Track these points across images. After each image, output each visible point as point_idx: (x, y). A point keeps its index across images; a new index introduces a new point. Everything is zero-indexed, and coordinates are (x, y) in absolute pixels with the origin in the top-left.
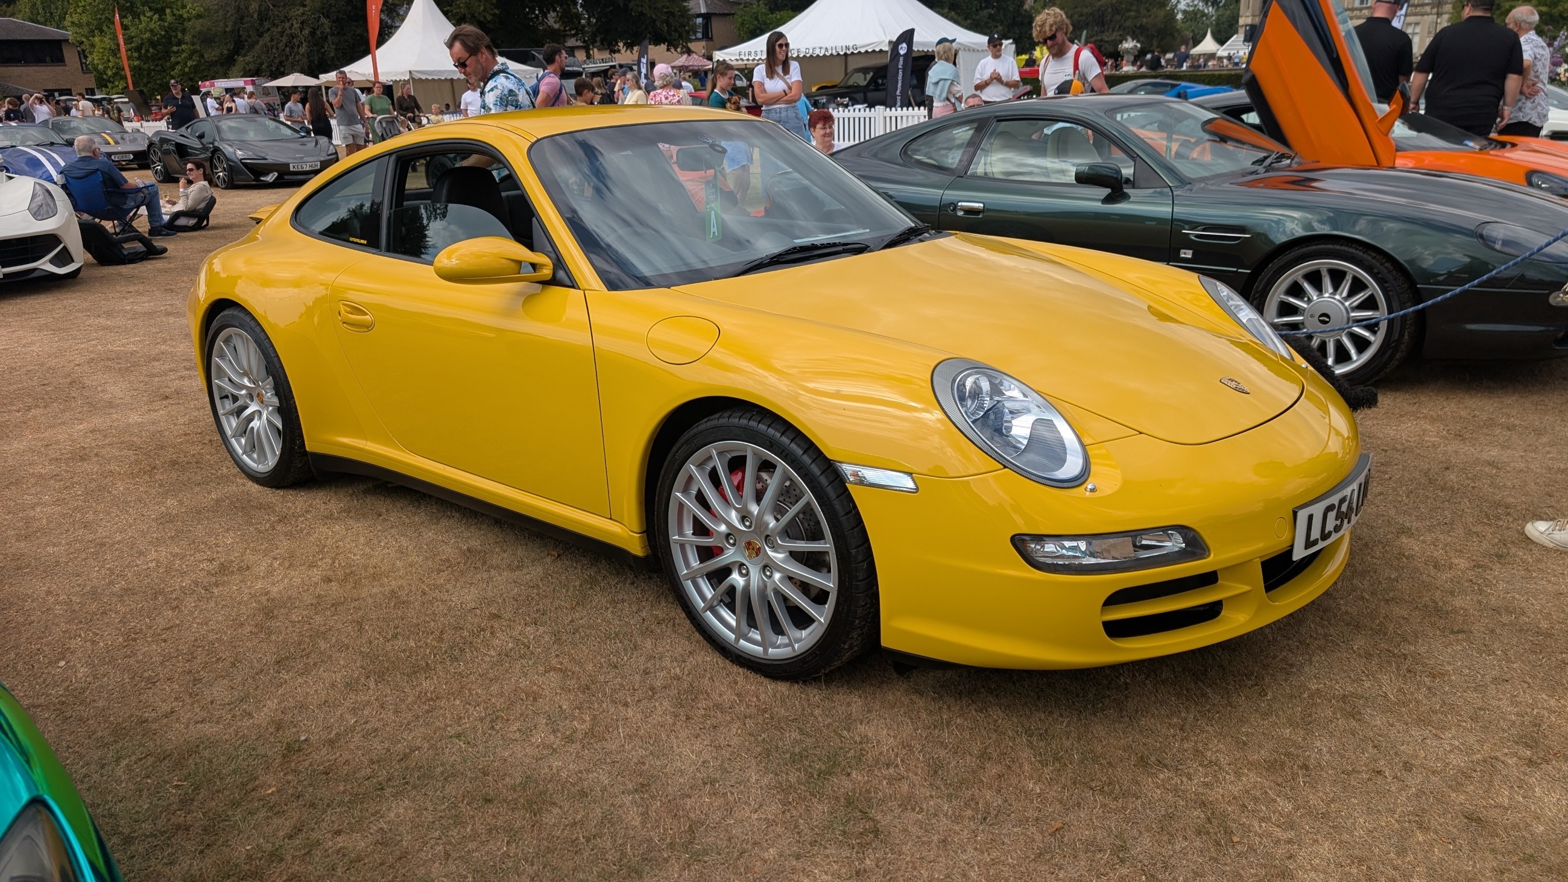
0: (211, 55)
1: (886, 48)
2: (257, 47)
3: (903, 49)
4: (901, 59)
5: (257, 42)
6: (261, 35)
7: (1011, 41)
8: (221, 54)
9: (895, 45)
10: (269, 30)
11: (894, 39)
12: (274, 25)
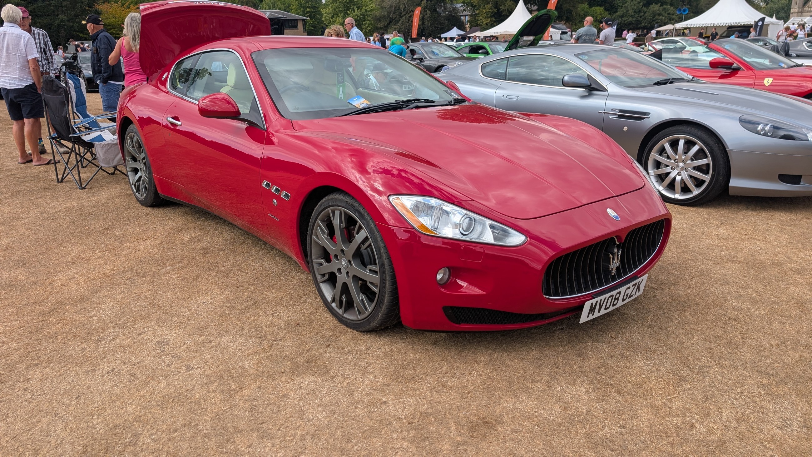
0: (380, 25)
1: (753, 23)
2: (400, 22)
3: (760, 23)
4: (759, 27)
5: (399, 21)
6: (401, 17)
7: (782, 21)
8: (384, 24)
9: (757, 23)
10: (405, 15)
11: (757, 20)
12: (407, 13)
